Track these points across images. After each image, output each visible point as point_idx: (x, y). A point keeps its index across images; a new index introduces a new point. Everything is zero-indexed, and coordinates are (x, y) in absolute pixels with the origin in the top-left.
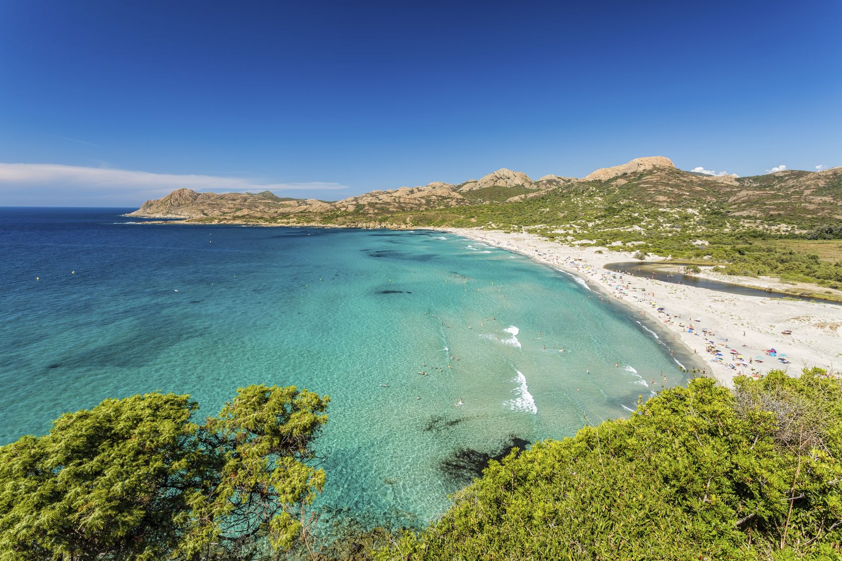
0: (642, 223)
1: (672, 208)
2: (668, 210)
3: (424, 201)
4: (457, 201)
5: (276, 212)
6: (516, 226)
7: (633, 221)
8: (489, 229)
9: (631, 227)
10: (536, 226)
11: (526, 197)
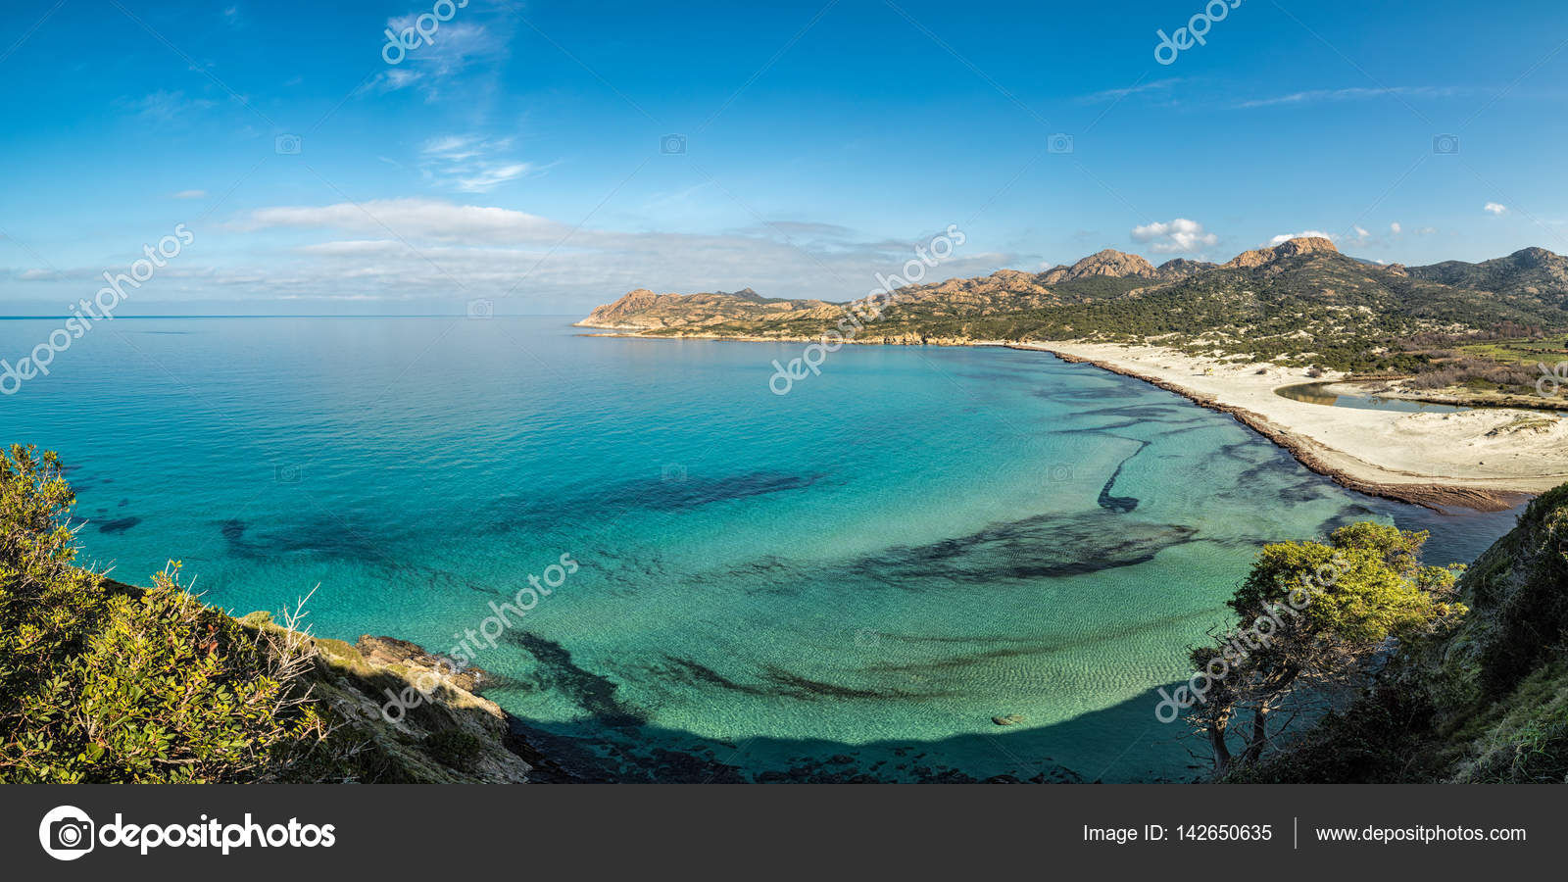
0: (1309, 327)
1: (1342, 305)
2: (1336, 308)
3: (988, 300)
4: (1041, 297)
5: (761, 320)
6: (1135, 336)
7: (1295, 325)
8: (1095, 342)
9: (1296, 333)
10: (1165, 336)
11: (1145, 291)
